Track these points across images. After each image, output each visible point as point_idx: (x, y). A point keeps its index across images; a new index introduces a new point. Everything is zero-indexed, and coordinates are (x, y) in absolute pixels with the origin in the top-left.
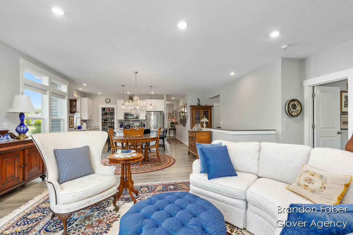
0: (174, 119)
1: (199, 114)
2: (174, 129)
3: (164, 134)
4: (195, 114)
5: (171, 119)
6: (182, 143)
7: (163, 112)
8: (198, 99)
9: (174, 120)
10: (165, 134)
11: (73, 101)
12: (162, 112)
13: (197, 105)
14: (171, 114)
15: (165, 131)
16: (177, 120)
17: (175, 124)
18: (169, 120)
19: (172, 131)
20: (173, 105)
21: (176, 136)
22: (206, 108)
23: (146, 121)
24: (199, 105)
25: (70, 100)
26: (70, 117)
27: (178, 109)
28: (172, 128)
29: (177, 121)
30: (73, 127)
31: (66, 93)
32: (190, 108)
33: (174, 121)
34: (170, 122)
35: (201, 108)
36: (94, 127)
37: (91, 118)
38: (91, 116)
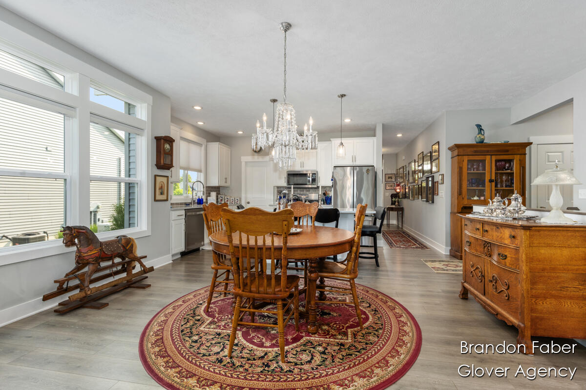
0: (398, 185)
1: (481, 168)
2: (400, 210)
3: (375, 223)
4: (468, 168)
5: (391, 186)
6: (423, 247)
7: (373, 166)
8: (479, 126)
9: (400, 189)
10: (379, 222)
11: (162, 141)
12: (370, 168)
13: (475, 143)
14: (391, 176)
15: (380, 216)
16: (407, 187)
17: (401, 197)
18: (388, 188)
19: (393, 214)
20: (396, 155)
21: (405, 225)
22: (507, 151)
23: (333, 189)
24: (482, 142)
25: (156, 138)
26: (156, 176)
27: (410, 163)
28: (394, 206)
29: (407, 190)
30: (167, 200)
31: (145, 121)
32: (450, 152)
33: (398, 190)
34: (389, 194)
35: (488, 151)
36: (233, 201)
37: (226, 182)
38: (226, 179)
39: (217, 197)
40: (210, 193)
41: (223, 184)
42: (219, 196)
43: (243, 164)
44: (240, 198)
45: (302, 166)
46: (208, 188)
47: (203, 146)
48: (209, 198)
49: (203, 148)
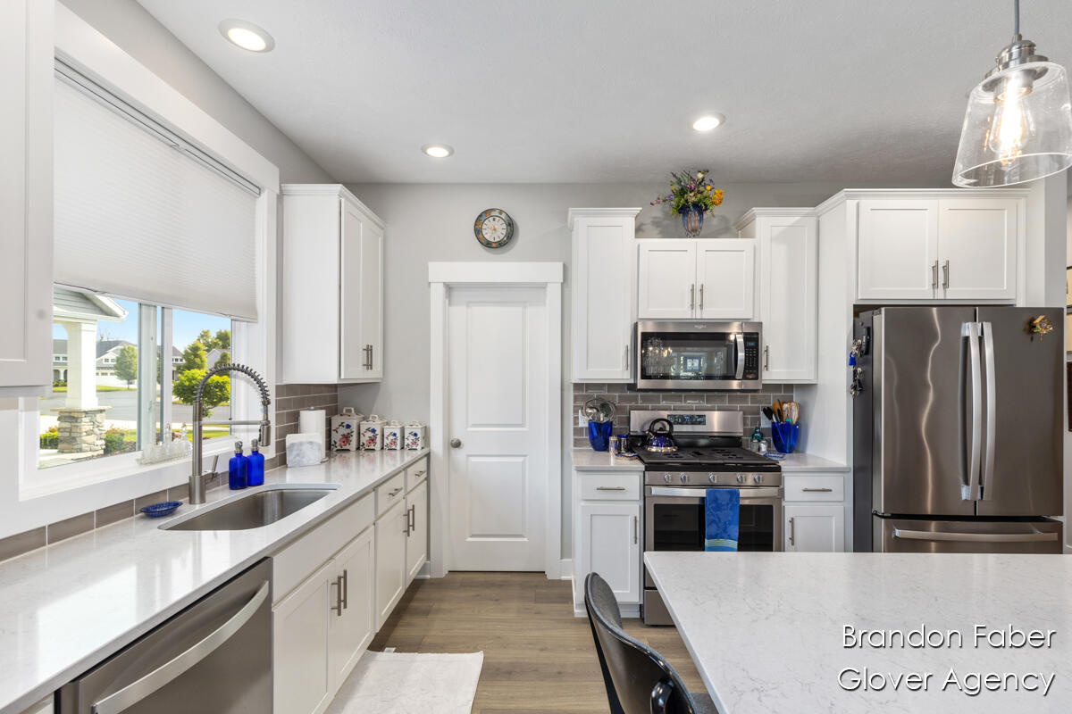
36: (394, 442)
37: (369, 365)
38: (369, 350)
39: (329, 423)
40: (295, 417)
41: (357, 373)
42: (336, 421)
43: (437, 293)
44: (426, 430)
45: (698, 302)
46: (286, 390)
47: (265, 195)
48: (290, 439)
49: (265, 203)
